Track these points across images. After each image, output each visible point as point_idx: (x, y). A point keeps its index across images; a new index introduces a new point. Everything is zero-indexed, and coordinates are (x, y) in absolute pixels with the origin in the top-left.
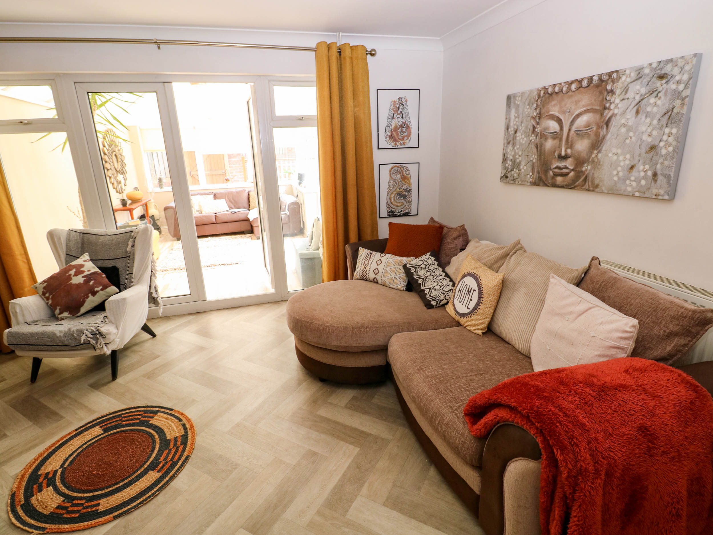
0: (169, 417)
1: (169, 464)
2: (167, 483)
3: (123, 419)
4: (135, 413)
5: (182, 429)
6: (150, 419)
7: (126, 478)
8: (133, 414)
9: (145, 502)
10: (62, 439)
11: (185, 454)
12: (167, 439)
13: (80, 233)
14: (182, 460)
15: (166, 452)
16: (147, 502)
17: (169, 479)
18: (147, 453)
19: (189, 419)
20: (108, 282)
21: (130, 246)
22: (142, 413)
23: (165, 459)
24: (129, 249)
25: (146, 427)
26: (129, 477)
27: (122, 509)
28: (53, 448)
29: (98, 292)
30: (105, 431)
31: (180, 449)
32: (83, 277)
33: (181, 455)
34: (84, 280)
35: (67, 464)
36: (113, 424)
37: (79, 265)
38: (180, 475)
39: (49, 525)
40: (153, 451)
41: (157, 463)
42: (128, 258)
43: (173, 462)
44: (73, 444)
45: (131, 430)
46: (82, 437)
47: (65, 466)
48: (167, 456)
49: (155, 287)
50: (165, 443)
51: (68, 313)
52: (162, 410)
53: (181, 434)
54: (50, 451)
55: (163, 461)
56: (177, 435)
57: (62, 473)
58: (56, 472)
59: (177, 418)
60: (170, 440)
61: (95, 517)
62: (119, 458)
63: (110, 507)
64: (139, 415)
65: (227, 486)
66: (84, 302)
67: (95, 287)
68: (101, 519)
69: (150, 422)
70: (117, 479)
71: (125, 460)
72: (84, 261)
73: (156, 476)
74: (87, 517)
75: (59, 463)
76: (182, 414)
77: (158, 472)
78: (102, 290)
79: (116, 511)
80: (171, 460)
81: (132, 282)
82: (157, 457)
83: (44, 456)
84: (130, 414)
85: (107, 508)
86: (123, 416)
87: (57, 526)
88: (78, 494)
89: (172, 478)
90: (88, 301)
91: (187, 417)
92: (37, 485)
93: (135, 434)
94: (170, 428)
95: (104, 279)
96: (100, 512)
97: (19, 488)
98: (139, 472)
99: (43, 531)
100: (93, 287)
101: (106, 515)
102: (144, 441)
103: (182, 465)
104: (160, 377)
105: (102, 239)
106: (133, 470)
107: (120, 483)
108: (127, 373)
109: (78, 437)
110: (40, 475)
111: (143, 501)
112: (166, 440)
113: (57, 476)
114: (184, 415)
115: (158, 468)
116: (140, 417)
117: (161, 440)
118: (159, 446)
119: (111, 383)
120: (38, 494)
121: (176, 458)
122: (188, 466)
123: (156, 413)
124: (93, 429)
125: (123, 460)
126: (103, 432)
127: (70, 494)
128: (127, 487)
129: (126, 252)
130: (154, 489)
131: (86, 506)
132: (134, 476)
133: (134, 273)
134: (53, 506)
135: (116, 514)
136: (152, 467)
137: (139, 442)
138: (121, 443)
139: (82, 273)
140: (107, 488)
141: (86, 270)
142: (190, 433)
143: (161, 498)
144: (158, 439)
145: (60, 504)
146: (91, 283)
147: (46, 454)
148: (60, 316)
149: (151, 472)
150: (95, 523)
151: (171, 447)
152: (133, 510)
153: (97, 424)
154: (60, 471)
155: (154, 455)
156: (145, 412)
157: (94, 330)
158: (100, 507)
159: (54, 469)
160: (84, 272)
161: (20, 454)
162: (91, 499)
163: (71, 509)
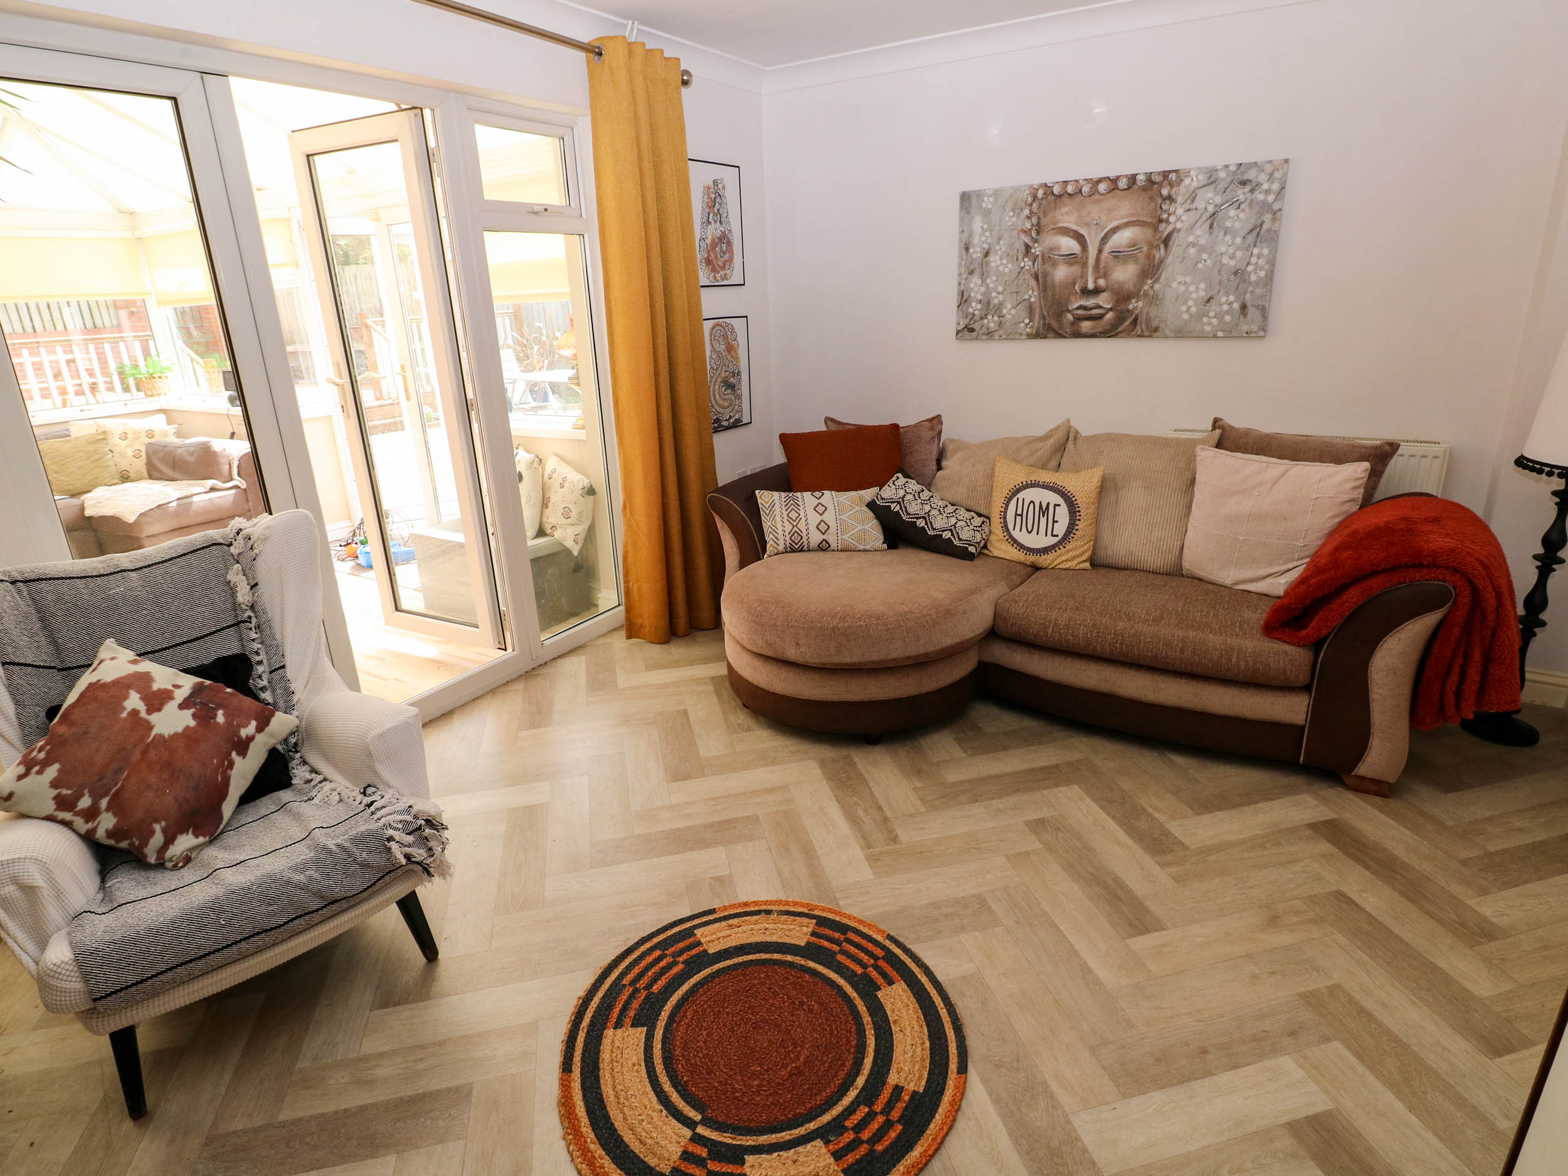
5: (797, 918)
6: (697, 949)
12: (802, 945)
14: (893, 949)
15: (840, 957)
19: (776, 901)
20: (259, 704)
21: (243, 588)
22: (654, 953)
24: (243, 596)
25: (717, 962)
31: (857, 939)
34: (192, 715)
36: (634, 1005)
38: (929, 961)
41: (861, 979)
42: (246, 625)
45: (700, 985)
47: (697, 1118)
50: (811, 951)
51: (189, 835)
53: (811, 925)
56: (807, 929)
57: (718, 1127)
59: (748, 914)
60: (809, 943)
61: (932, 1103)
63: (925, 1074)
64: (656, 960)
66: (227, 781)
67: (240, 726)
68: (947, 1092)
69: (709, 952)
73: (898, 990)
74: (919, 1114)
76: (744, 904)
77: (890, 983)
78: (260, 729)
81: (293, 693)
82: (843, 974)
85: (925, 1077)
88: (826, 1115)
90: (234, 775)
91: (766, 901)
94: (772, 931)
95: (239, 697)
96: (925, 1092)
100: (230, 728)
101: (943, 1086)
103: (906, 951)
109: (604, 1072)
113: (720, 1140)
114: (751, 903)
115: (880, 982)
116: (665, 960)
117: (794, 954)
118: (813, 961)
121: (876, 951)
123: (686, 934)
127: (812, 1128)
129: (234, 609)
131: (883, 1109)
134: (823, 1164)
135: (953, 1066)
136: (868, 989)
141: (169, 687)
144: (788, 956)
145: (828, 1151)
146: (220, 718)
149: (879, 994)
151: (835, 948)
155: (832, 976)
156: (659, 947)
158: (909, 1087)
160: (167, 691)
162: (869, 1094)
163: (866, 1135)
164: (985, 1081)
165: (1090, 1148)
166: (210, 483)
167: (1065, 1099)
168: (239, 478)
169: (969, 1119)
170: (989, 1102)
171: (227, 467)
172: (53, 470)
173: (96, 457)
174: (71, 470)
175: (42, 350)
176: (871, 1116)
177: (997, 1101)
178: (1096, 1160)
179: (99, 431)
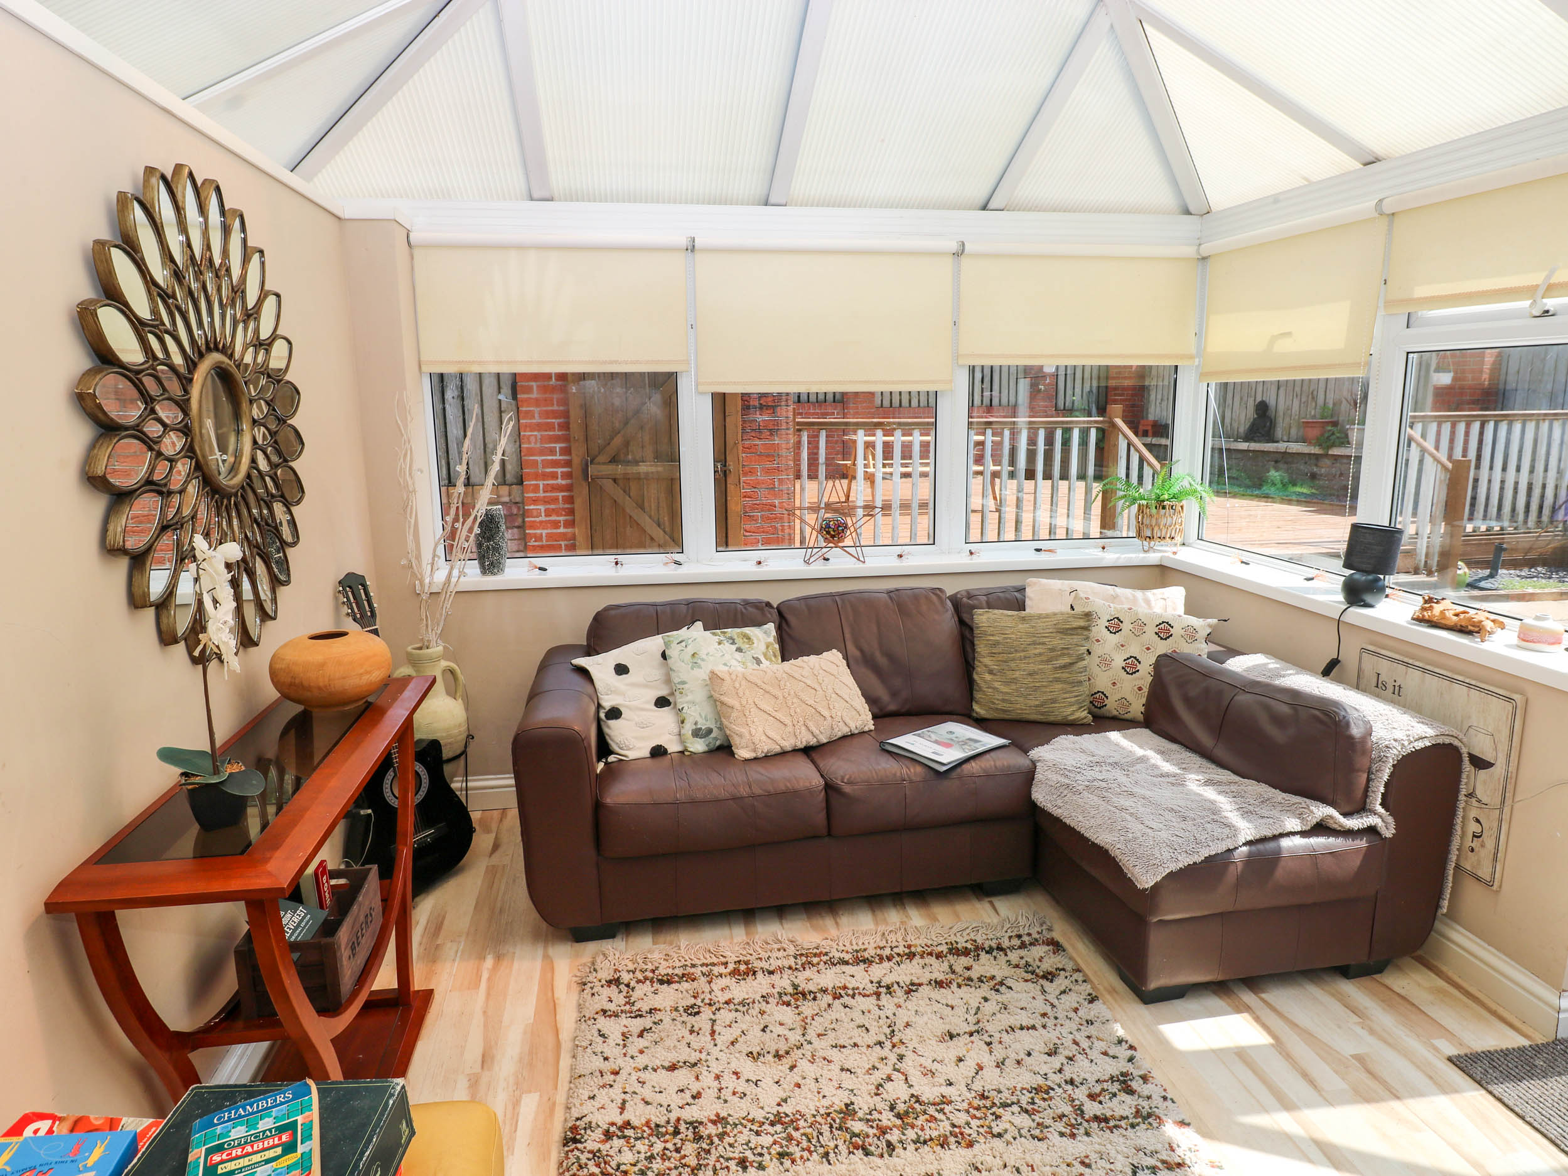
166: (1321, 811)
168: (1380, 809)
171: (1364, 777)
172: (986, 666)
173: (1066, 660)
174: (1017, 674)
175: (989, 432)
179: (1079, 609)
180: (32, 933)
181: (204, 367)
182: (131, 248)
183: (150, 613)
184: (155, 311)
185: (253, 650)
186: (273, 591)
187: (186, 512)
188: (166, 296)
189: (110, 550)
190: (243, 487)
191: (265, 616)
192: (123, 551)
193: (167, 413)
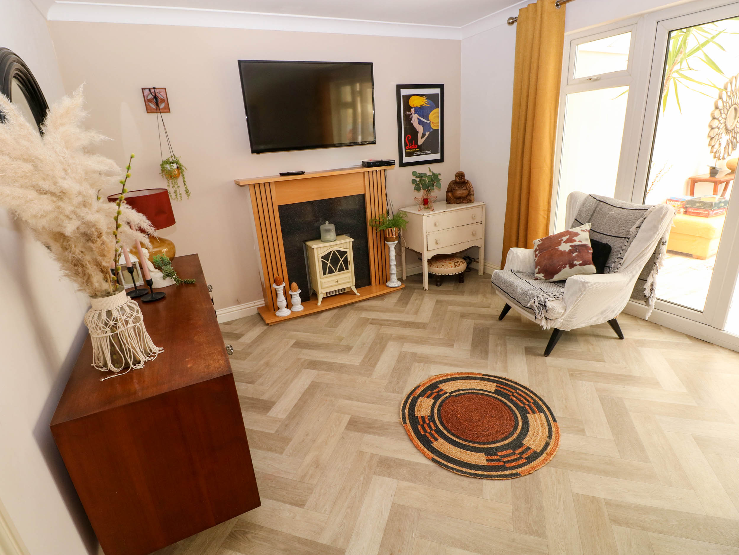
0: (546, 425)
1: (501, 464)
2: (481, 477)
3: (515, 394)
4: (527, 397)
5: (542, 446)
6: (531, 412)
7: (467, 441)
8: (525, 396)
9: (455, 472)
10: (471, 373)
11: (519, 470)
12: (523, 442)
13: (597, 200)
14: (511, 472)
15: (510, 451)
16: (456, 474)
17: (486, 475)
18: (498, 437)
19: (557, 444)
20: (591, 259)
21: (635, 226)
22: (532, 401)
23: (502, 457)
24: (633, 229)
25: (521, 415)
26: (470, 442)
27: (441, 459)
28: (461, 376)
29: (575, 265)
30: (496, 392)
31: (521, 462)
32: (571, 246)
33: (515, 467)
34: (570, 249)
35: (454, 394)
36: (505, 391)
37: (575, 233)
38: (496, 482)
39: (409, 423)
40: (503, 440)
41: (494, 453)
42: (627, 239)
43: (504, 465)
44: (472, 383)
45: (510, 408)
46: (480, 383)
47: (452, 395)
48: (506, 456)
49: (652, 285)
50: (518, 443)
51: (543, 275)
52: (548, 413)
53: (535, 449)
54: (458, 376)
55: (500, 456)
56: (533, 447)
57: (447, 398)
58: (446, 393)
59: (550, 432)
60: (523, 445)
61: (427, 446)
62: (480, 421)
63: (438, 449)
64: (528, 401)
65: (514, 540)
66: (560, 270)
67: (576, 260)
68: (427, 451)
69: (528, 415)
70: (463, 435)
71: (481, 427)
72: (582, 230)
73: (482, 461)
74: (424, 441)
75: (453, 389)
76: (558, 433)
77: (487, 460)
78: (580, 265)
79: (437, 456)
80: (505, 462)
81: (618, 268)
82: (500, 448)
83: (452, 377)
84: (523, 394)
85: (437, 448)
86: (518, 391)
87: (410, 428)
88: (438, 420)
89: (488, 477)
90: (564, 270)
91: (558, 440)
92: (431, 392)
93: (508, 413)
94: (535, 436)
95: (589, 254)
96: (432, 446)
97: (424, 384)
98: (477, 446)
99: (403, 424)
100: (574, 259)
101: (431, 452)
102: (507, 426)
103: (506, 476)
104: (581, 382)
105: (614, 211)
106: (477, 439)
107: (461, 440)
108: (560, 357)
109: (479, 381)
110: (439, 387)
111: (456, 469)
112: (521, 442)
113: (443, 397)
114: (558, 435)
115: (490, 458)
116: (527, 403)
117: (517, 437)
118: (511, 442)
119: (540, 357)
120: (425, 398)
121: (509, 465)
122: (509, 482)
123: (541, 410)
124: (491, 383)
125: (480, 425)
126: (493, 391)
127: (435, 415)
128: (460, 448)
129: (628, 232)
130: (470, 469)
131: (432, 433)
132: (471, 445)
133: (624, 259)
134: (422, 413)
135: (436, 458)
136: (488, 452)
137: (503, 423)
138: (493, 411)
139: (572, 242)
140: (453, 434)
141: (577, 240)
142: (544, 455)
143: (466, 481)
144: (517, 434)
145: (425, 416)
146: (574, 255)
147: (454, 376)
148: (536, 275)
149: (483, 454)
150: (422, 449)
151: (517, 452)
152: (444, 468)
153: (497, 382)
154: (448, 394)
155: (500, 444)
156: (535, 402)
157: (543, 300)
158: (435, 443)
159: (447, 391)
160: (575, 241)
161: (446, 364)
162: (438, 431)
163: (425, 425)
164: (426, 465)
165: (384, 478)
167: (405, 484)
169: (415, 453)
170: (418, 462)
176: (431, 429)
177: (417, 464)
178: (380, 476)
180: (688, 182)
181: (732, 108)
182: (731, 84)
183: (711, 147)
184: (731, 95)
185: (724, 160)
186: (732, 151)
187: (721, 133)
188: (729, 97)
189: (709, 136)
190: (732, 130)
191: (729, 155)
192: (710, 136)
193: (724, 116)
